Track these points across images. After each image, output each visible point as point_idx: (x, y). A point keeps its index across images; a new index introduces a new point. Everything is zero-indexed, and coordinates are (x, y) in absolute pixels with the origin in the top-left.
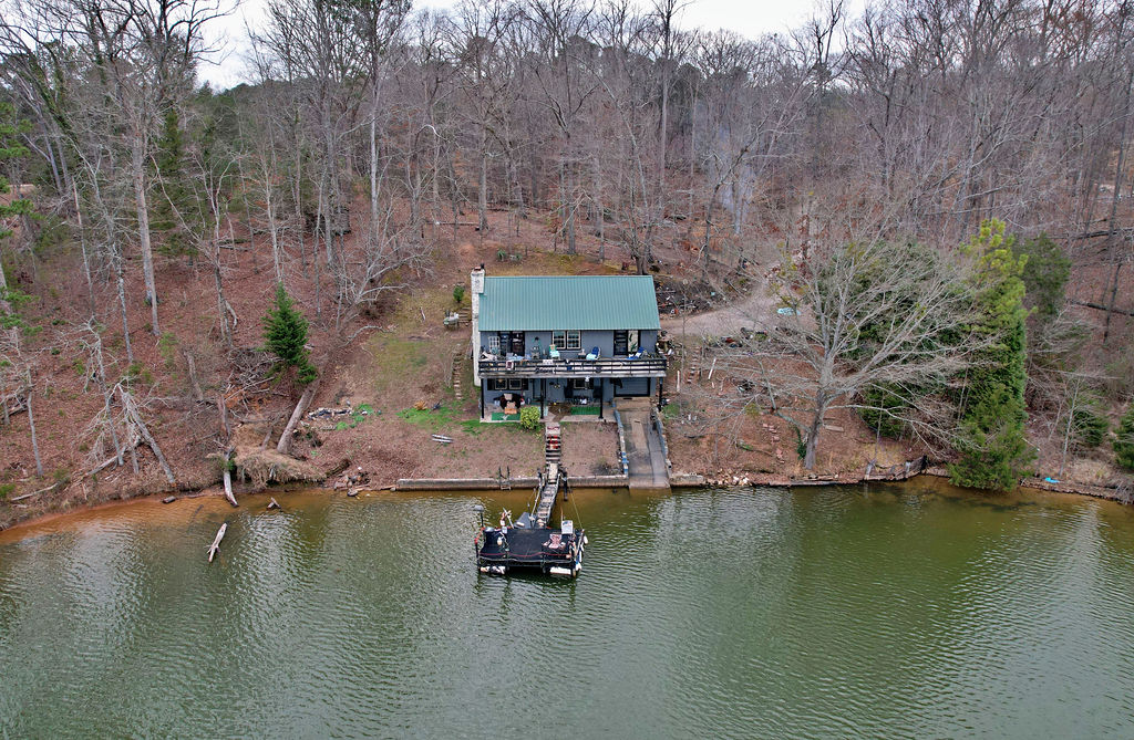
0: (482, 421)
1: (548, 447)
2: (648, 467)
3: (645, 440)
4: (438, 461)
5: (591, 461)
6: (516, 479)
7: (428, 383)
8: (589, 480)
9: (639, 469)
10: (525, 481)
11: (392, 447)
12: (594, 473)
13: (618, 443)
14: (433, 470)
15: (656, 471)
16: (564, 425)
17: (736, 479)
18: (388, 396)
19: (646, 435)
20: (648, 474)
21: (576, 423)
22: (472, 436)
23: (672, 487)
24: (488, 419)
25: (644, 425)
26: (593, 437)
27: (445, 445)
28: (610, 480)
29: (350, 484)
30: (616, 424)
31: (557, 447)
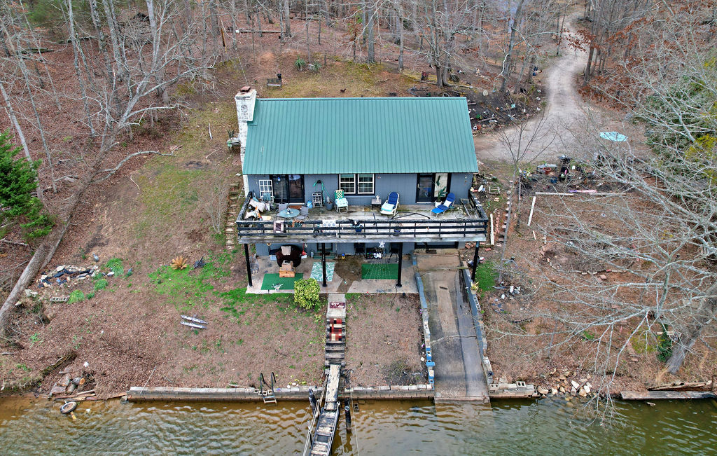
0: (249, 290)
1: (329, 337)
2: (460, 365)
3: (453, 319)
4: (185, 358)
5: (386, 359)
6: (284, 390)
7: (196, 227)
8: (382, 392)
9: (449, 368)
10: (296, 393)
11: (127, 334)
12: (387, 381)
13: (421, 329)
14: (178, 371)
15: (470, 372)
16: (352, 298)
17: (575, 385)
18: (147, 245)
19: (455, 308)
20: (459, 378)
21: (367, 296)
22: (232, 319)
23: (492, 399)
24: (257, 288)
25: (452, 293)
26: (386, 320)
27: (197, 331)
28: (410, 392)
29: (71, 389)
30: (417, 297)
31: (340, 339)
